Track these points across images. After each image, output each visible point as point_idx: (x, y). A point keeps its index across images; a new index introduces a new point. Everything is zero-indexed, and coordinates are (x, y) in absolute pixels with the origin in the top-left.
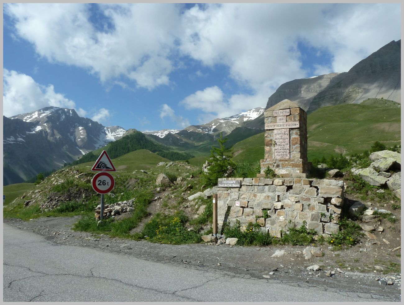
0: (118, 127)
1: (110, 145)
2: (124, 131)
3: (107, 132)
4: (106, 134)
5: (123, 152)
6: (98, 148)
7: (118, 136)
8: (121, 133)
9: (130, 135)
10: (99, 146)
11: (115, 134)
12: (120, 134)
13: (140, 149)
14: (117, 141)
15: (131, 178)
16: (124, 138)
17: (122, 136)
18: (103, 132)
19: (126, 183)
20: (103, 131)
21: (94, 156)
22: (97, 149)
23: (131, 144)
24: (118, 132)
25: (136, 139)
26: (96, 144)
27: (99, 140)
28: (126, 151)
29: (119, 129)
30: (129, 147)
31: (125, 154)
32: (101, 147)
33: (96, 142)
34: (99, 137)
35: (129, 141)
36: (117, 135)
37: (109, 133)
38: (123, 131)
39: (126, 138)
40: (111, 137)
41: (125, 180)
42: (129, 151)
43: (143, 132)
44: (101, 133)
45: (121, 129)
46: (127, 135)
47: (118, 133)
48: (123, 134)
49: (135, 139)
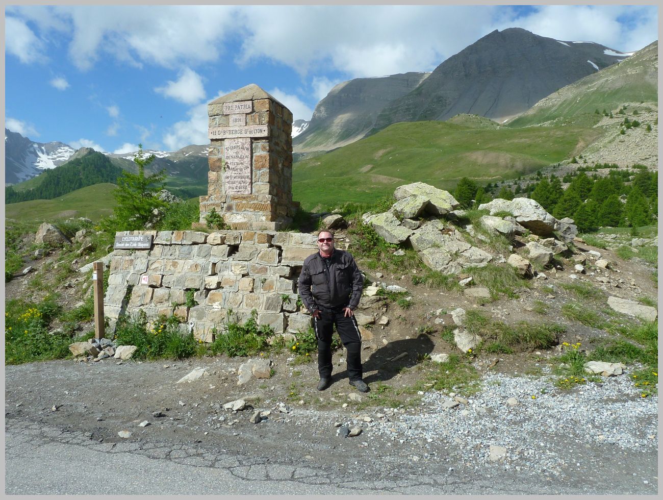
0: (60, 143)
1: (46, 175)
2: (71, 150)
3: (40, 154)
4: (37, 156)
5: (70, 188)
6: (24, 180)
7: (61, 159)
8: (65, 155)
9: (83, 158)
10: (25, 177)
11: (55, 156)
12: (64, 157)
13: (102, 182)
14: (57, 169)
16: (70, 163)
17: (67, 159)
18: (31, 152)
20: (32, 149)
21: (16, 193)
22: (21, 181)
23: (84, 173)
24: (60, 153)
25: (93, 166)
26: (18, 172)
27: (25, 166)
28: (76, 186)
29: (62, 148)
30: (81, 178)
31: (74, 190)
32: (29, 178)
33: (19, 171)
34: (25, 162)
35: (80, 168)
36: (58, 157)
37: (43, 154)
38: (70, 152)
39: (74, 163)
40: (46, 162)
42: (81, 186)
43: (106, 154)
44: (29, 154)
45: (66, 148)
46: (77, 159)
47: (59, 155)
48: (70, 156)
49: (91, 165)
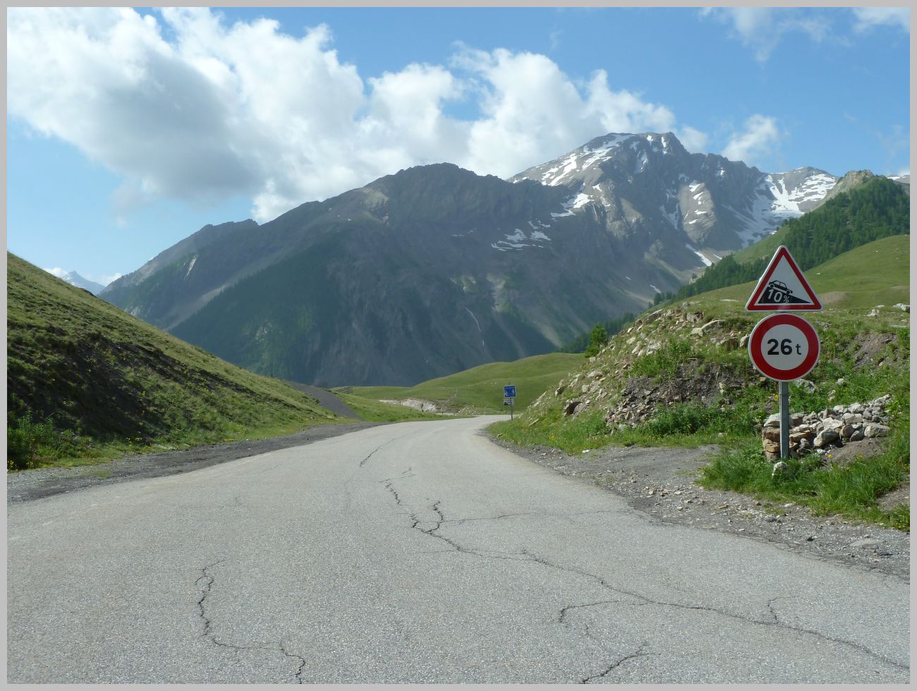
0: (810, 169)
1: (787, 230)
2: (829, 179)
3: (775, 192)
4: (772, 198)
5: (830, 250)
6: (751, 242)
7: (812, 198)
8: (820, 189)
9: (851, 191)
10: (752, 238)
11: (802, 194)
12: (816, 193)
13: (888, 234)
14: (807, 217)
15: (867, 333)
16: (830, 203)
17: (822, 197)
18: (761, 192)
19: (850, 348)
20: (762, 187)
21: (740, 266)
22: (746, 245)
23: (854, 220)
24: (809, 187)
25: (871, 204)
26: (741, 230)
27: (751, 217)
28: (841, 246)
29: (813, 177)
30: (849, 231)
31: (836, 254)
32: (759, 238)
33: (741, 226)
34: (751, 209)
35: (847, 210)
36: (807, 195)
37: (781, 192)
38: (828, 183)
39: (837, 203)
40: (787, 204)
41: (847, 338)
42: (848, 246)
43: (894, 178)
44: (757, 194)
45: (821, 177)
46: (840, 194)
47: (809, 190)
48: (829, 191)
49: (868, 202)
